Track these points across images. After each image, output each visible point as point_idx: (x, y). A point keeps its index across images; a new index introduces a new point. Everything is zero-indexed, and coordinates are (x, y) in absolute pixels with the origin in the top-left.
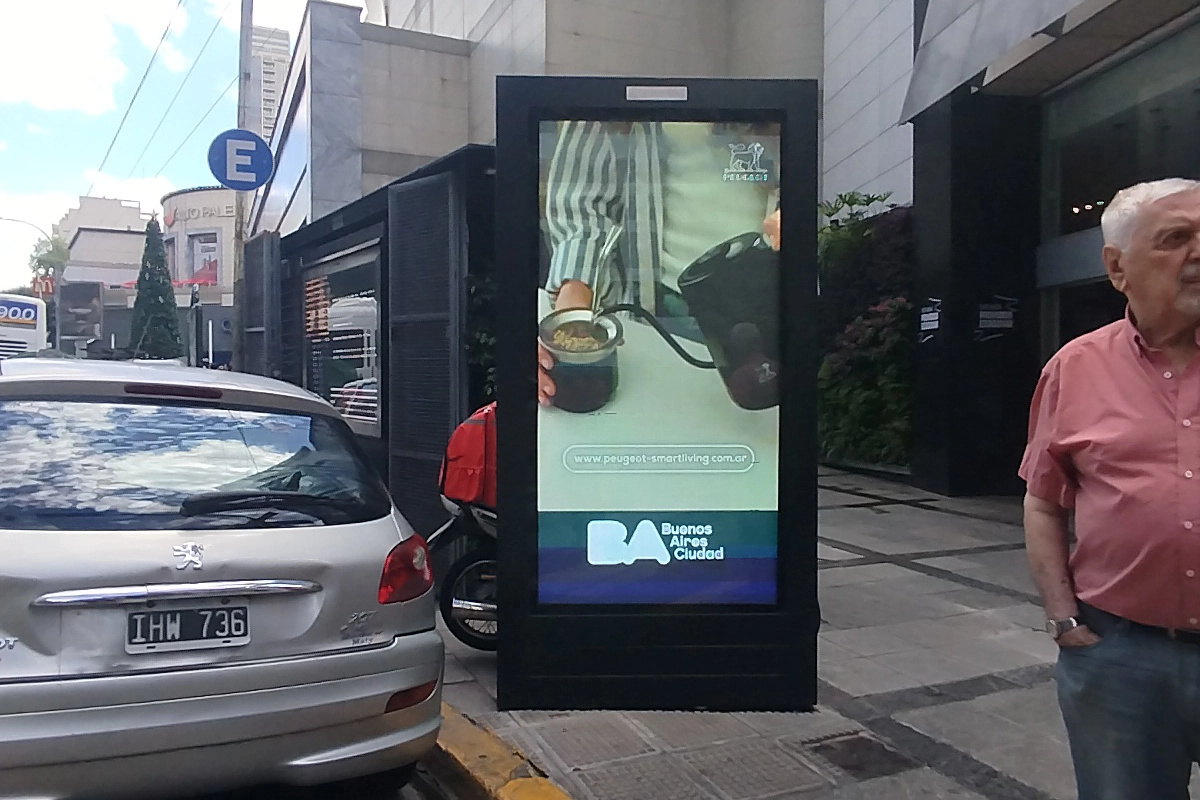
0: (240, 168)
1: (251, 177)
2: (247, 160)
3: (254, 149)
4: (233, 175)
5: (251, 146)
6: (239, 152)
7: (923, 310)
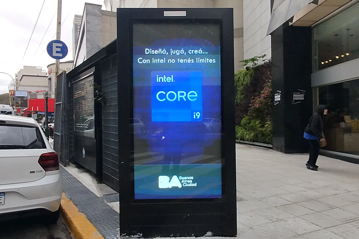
0: (57, 52)
1: (61, 55)
2: (59, 50)
4: (55, 54)
5: (61, 45)
6: (57, 47)
7: (275, 94)
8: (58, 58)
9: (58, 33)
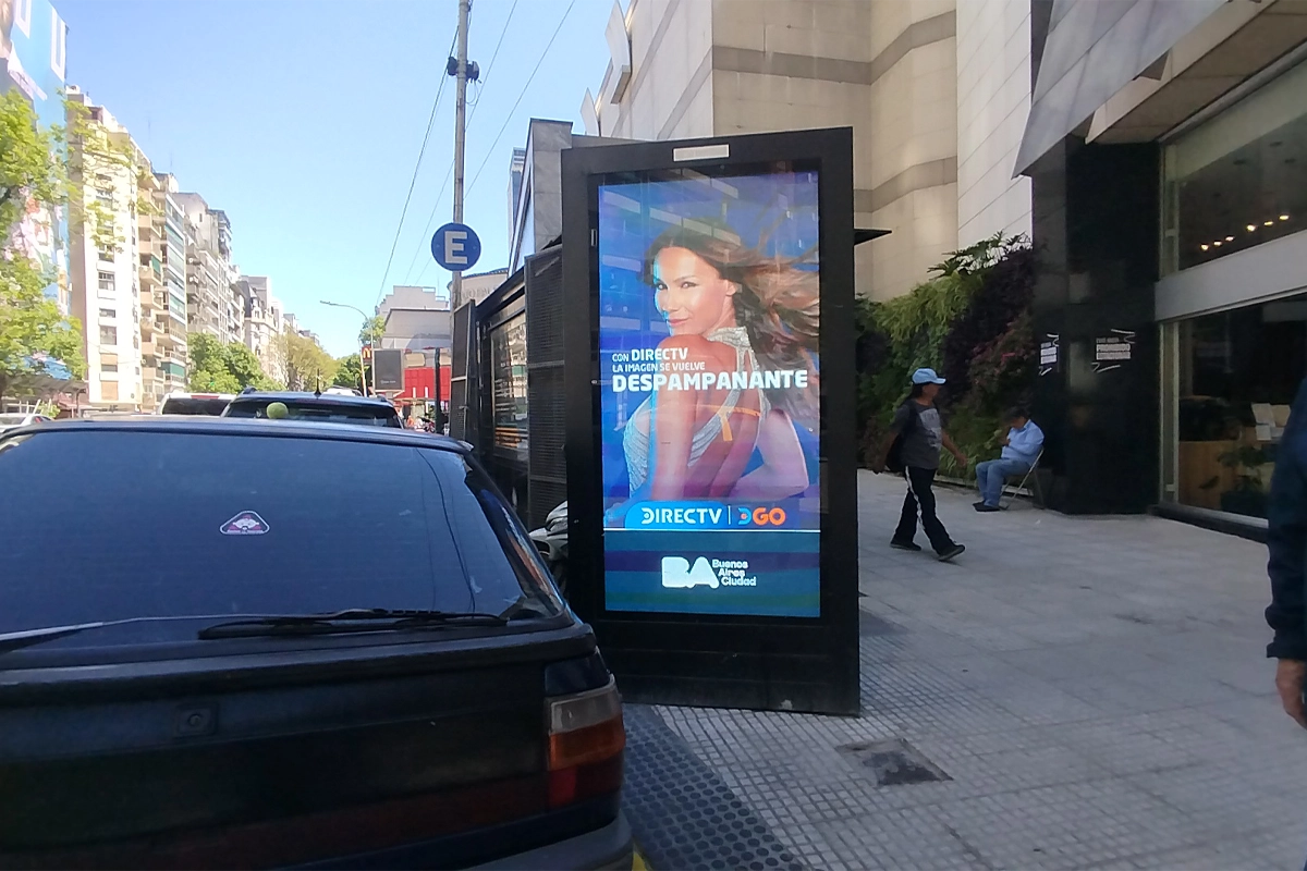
0: (456, 253)
1: (464, 260)
2: (461, 247)
3: (466, 238)
4: (450, 259)
5: (463, 235)
6: (455, 241)
7: (1042, 345)
8: (456, 268)
9: (459, 207)
